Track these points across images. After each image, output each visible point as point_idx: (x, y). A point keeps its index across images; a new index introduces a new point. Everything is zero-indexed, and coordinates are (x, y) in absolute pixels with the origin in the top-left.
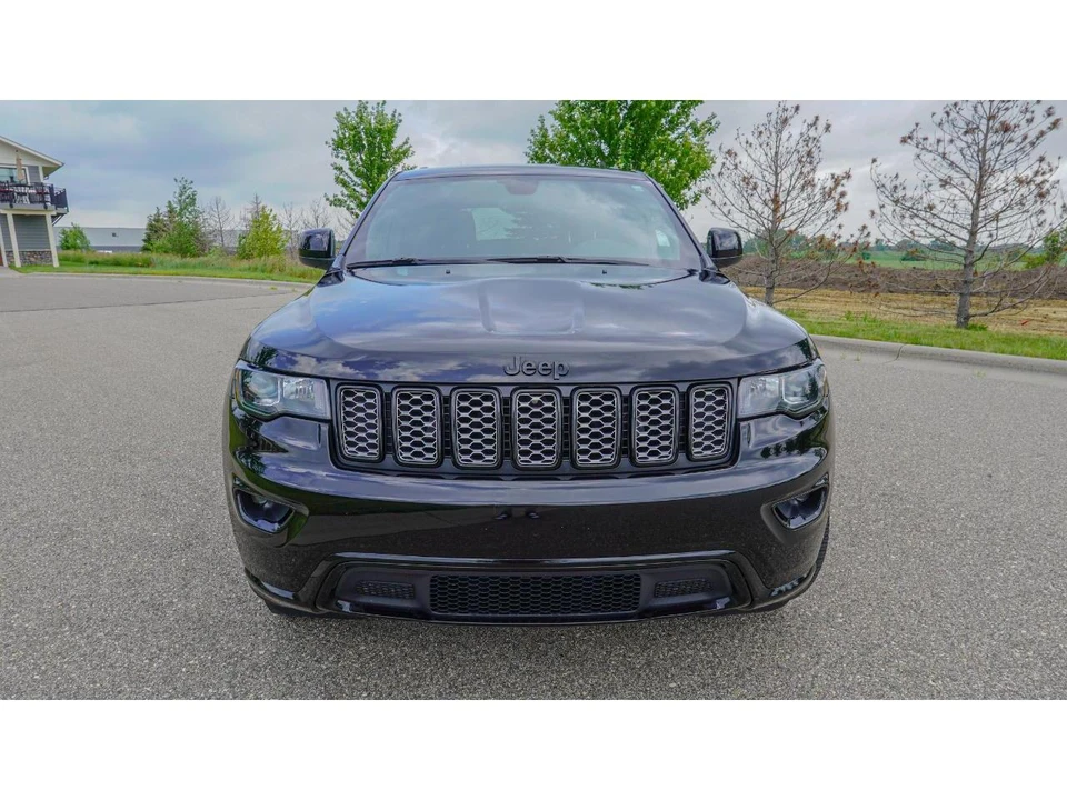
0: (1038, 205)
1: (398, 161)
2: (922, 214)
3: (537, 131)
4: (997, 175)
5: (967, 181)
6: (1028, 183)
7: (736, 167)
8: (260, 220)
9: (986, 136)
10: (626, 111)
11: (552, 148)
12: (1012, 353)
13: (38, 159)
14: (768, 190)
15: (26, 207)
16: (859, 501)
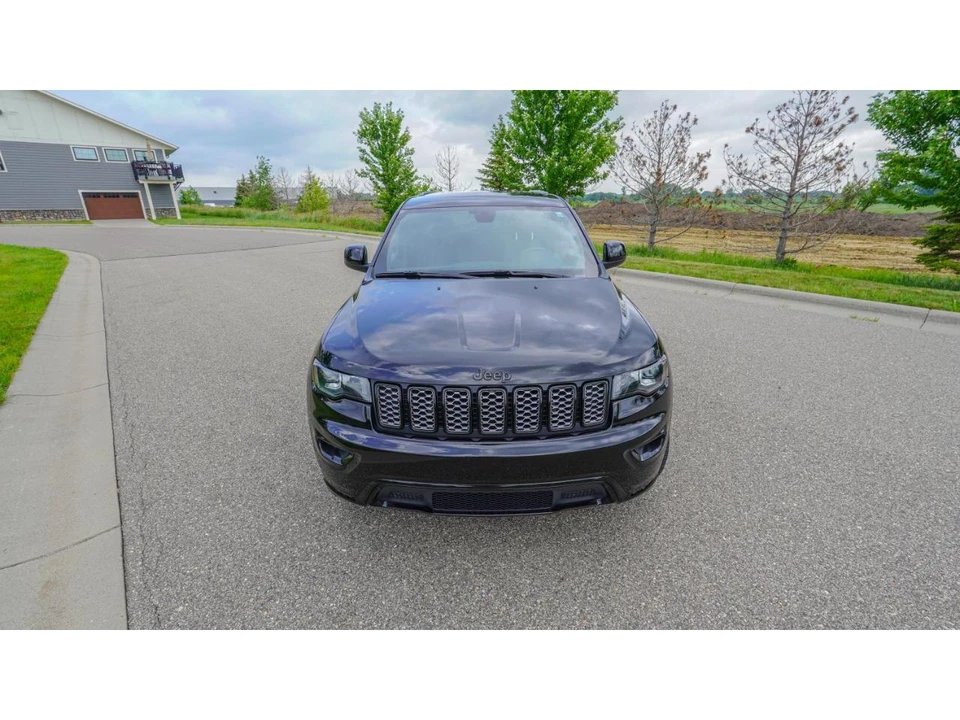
0: (837, 177)
1: (403, 144)
2: (757, 183)
3: (498, 127)
4: (810, 156)
5: (789, 160)
6: (831, 161)
7: (632, 149)
8: (312, 185)
9: (804, 128)
10: (558, 113)
11: (508, 139)
12: (807, 291)
13: (163, 144)
14: (653, 166)
15: (155, 178)
16: (695, 407)
